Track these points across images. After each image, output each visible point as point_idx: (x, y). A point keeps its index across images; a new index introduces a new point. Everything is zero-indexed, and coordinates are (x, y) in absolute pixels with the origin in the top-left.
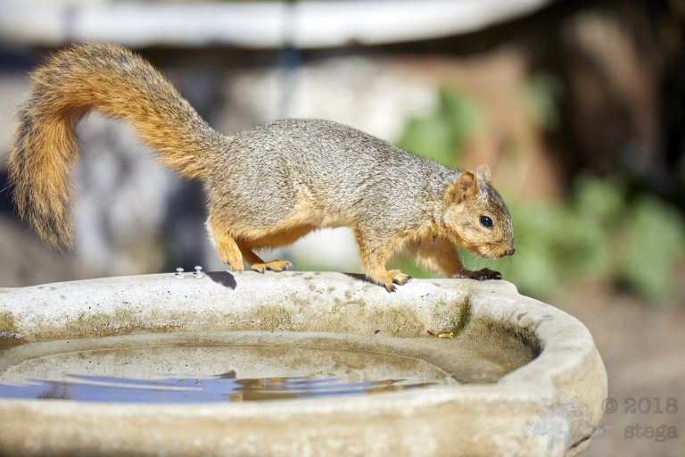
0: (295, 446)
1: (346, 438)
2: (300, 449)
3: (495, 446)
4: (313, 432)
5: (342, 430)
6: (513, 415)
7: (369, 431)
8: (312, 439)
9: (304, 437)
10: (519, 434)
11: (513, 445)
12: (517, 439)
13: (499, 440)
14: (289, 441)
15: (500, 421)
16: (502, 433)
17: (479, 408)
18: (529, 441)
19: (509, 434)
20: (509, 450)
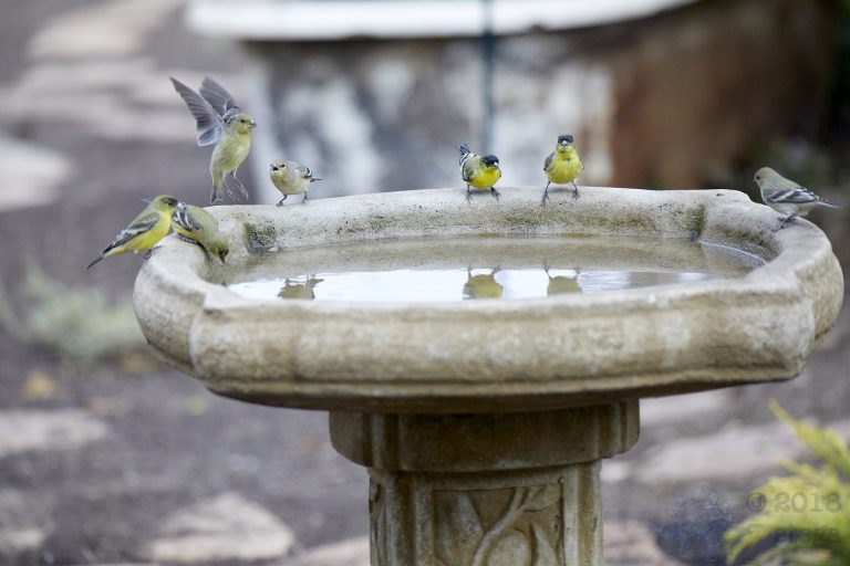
1: (605, 329)
2: (563, 340)
3: (745, 336)
4: (574, 324)
5: (602, 322)
6: (762, 307)
7: (627, 323)
8: (573, 331)
9: (566, 330)
10: (768, 325)
11: (762, 334)
12: (766, 329)
13: (747, 329)
15: (749, 312)
16: (752, 323)
17: (729, 301)
18: (777, 331)
19: (758, 324)
20: (758, 340)
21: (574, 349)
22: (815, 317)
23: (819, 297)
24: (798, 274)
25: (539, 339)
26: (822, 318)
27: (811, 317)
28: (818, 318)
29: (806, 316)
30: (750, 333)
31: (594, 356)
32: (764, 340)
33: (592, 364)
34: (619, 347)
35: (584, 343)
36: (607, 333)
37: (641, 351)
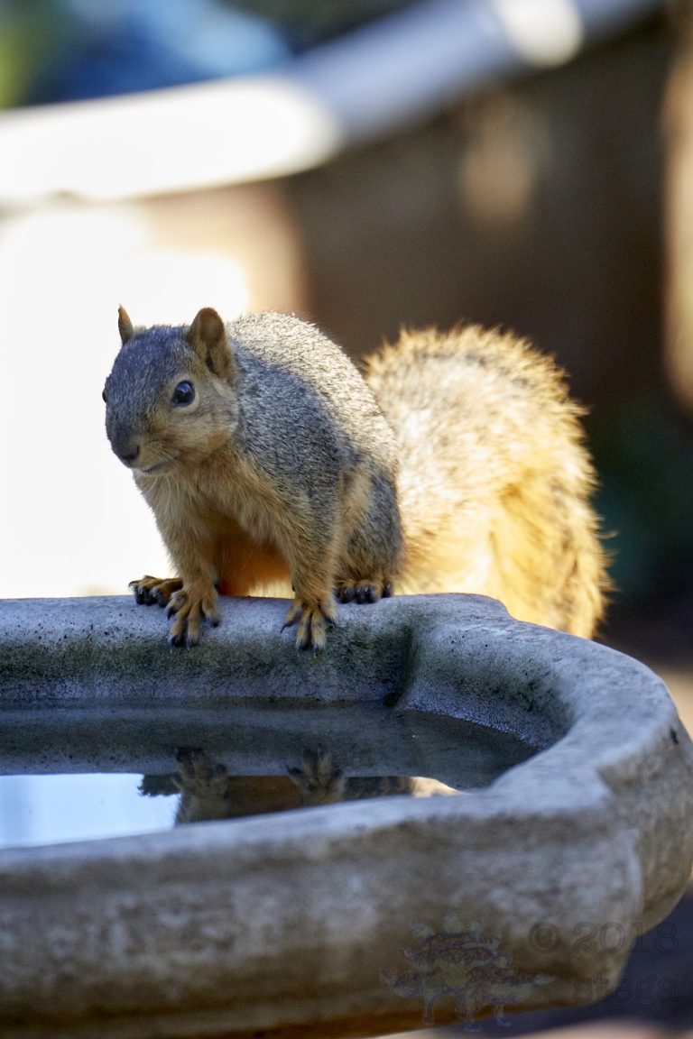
0: (93, 929)
1: (196, 908)
2: (104, 935)
3: (495, 912)
4: (129, 900)
5: (188, 893)
6: (528, 849)
7: (242, 892)
8: (128, 914)
9: (112, 912)
10: (541, 886)
11: (531, 906)
12: (537, 895)
13: (498, 895)
14: (83, 919)
15: (502, 861)
16: (506, 884)
17: (460, 838)
18: (561, 898)
19: (522, 886)
20: (522, 919)
21: (131, 952)
22: (644, 865)
23: (653, 822)
24: (606, 776)
25: (56, 933)
26: (658, 866)
27: (634, 867)
28: (651, 865)
29: (621, 865)
30: (505, 906)
31: (173, 965)
32: (534, 920)
33: (170, 981)
34: (225, 945)
35: (150, 940)
36: (202, 915)
37: (273, 950)
